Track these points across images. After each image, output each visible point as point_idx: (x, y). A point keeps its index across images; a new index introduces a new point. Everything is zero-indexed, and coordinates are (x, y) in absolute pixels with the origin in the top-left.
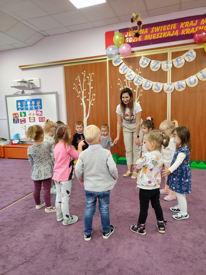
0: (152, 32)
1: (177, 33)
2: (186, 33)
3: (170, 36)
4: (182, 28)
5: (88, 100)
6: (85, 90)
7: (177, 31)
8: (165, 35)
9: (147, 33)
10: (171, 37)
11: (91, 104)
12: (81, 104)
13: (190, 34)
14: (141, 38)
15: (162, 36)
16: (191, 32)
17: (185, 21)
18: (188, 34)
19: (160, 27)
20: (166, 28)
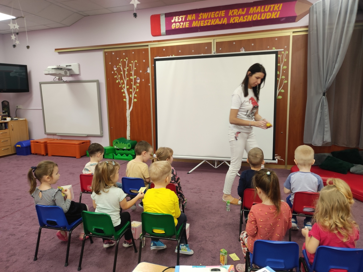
0: (199, 18)
1: (225, 21)
2: (235, 22)
3: (218, 23)
4: (231, 16)
5: (131, 90)
6: (128, 79)
7: (226, 19)
8: (213, 23)
9: (194, 19)
10: (219, 25)
11: (134, 94)
12: (124, 95)
13: (239, 23)
14: (188, 25)
15: (210, 23)
16: (240, 21)
17: (234, 9)
18: (236, 23)
19: (208, 13)
20: (214, 15)
